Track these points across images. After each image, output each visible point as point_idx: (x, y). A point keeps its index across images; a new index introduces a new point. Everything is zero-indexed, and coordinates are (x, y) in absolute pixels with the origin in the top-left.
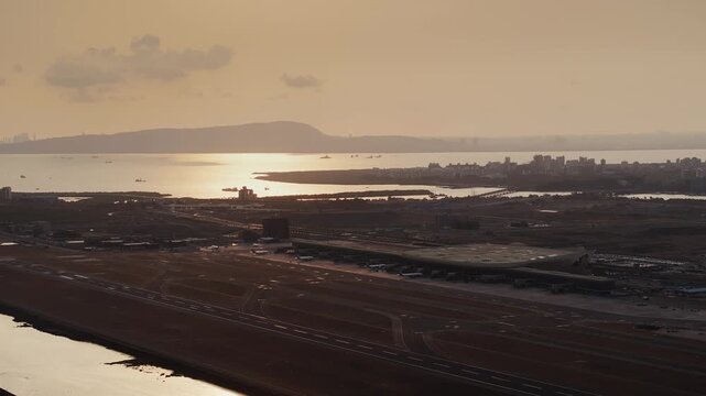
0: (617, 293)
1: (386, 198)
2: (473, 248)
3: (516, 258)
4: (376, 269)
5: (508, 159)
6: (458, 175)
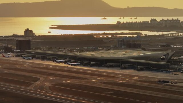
3: (129, 55)
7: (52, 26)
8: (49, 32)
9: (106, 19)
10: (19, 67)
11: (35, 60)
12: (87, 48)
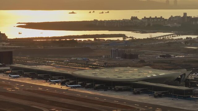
0: (194, 97)
1: (93, 39)
2: (117, 69)
3: (139, 76)
4: (55, 83)
5: (185, 14)
6: (149, 25)
7: (19, 23)
8: (19, 33)
9: (74, 13)
10: (9, 89)
11: (23, 78)
12: (76, 59)
